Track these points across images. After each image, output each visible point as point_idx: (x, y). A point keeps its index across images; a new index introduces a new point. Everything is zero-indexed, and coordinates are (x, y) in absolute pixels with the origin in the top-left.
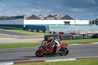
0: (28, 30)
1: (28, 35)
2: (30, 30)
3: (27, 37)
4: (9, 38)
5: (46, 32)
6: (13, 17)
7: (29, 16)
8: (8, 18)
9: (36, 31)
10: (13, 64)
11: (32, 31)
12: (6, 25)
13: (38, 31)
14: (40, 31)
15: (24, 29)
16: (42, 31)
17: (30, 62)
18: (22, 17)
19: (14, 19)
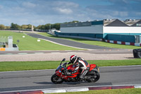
0: (108, 42)
1: (109, 48)
2: (113, 42)
3: (108, 51)
4: (82, 53)
5: (135, 44)
6: (87, 22)
7: (111, 21)
8: (80, 24)
9: (120, 43)
10: (88, 90)
11: (115, 43)
12: (78, 35)
13: (123, 43)
14: (126, 43)
15: (103, 41)
16: (129, 43)
17: (112, 88)
18: (101, 23)
19: (90, 26)
